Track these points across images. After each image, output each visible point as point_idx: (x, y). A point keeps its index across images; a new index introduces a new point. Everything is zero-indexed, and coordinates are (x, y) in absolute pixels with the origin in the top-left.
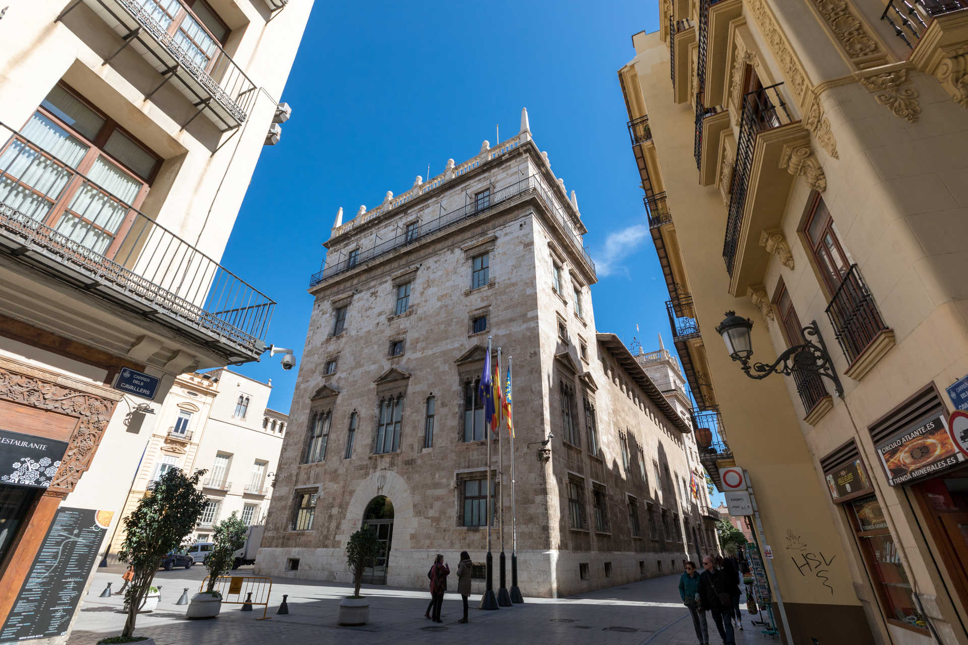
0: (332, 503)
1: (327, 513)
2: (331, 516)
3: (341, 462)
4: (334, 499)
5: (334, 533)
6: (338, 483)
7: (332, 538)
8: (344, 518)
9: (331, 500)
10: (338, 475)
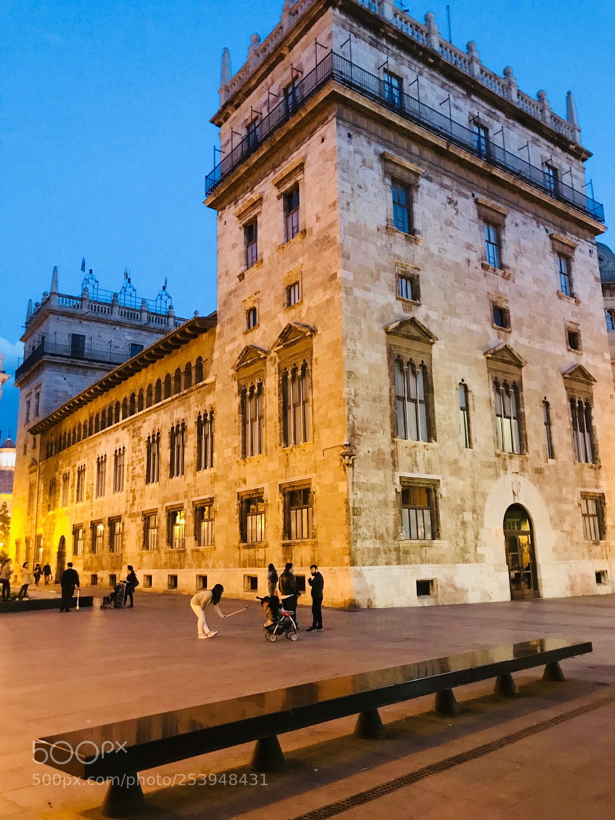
0: (461, 506)
1: (458, 518)
2: (464, 523)
3: (461, 451)
4: (463, 500)
5: (475, 545)
6: (463, 479)
7: (472, 551)
8: (483, 526)
9: (459, 502)
10: (460, 469)
